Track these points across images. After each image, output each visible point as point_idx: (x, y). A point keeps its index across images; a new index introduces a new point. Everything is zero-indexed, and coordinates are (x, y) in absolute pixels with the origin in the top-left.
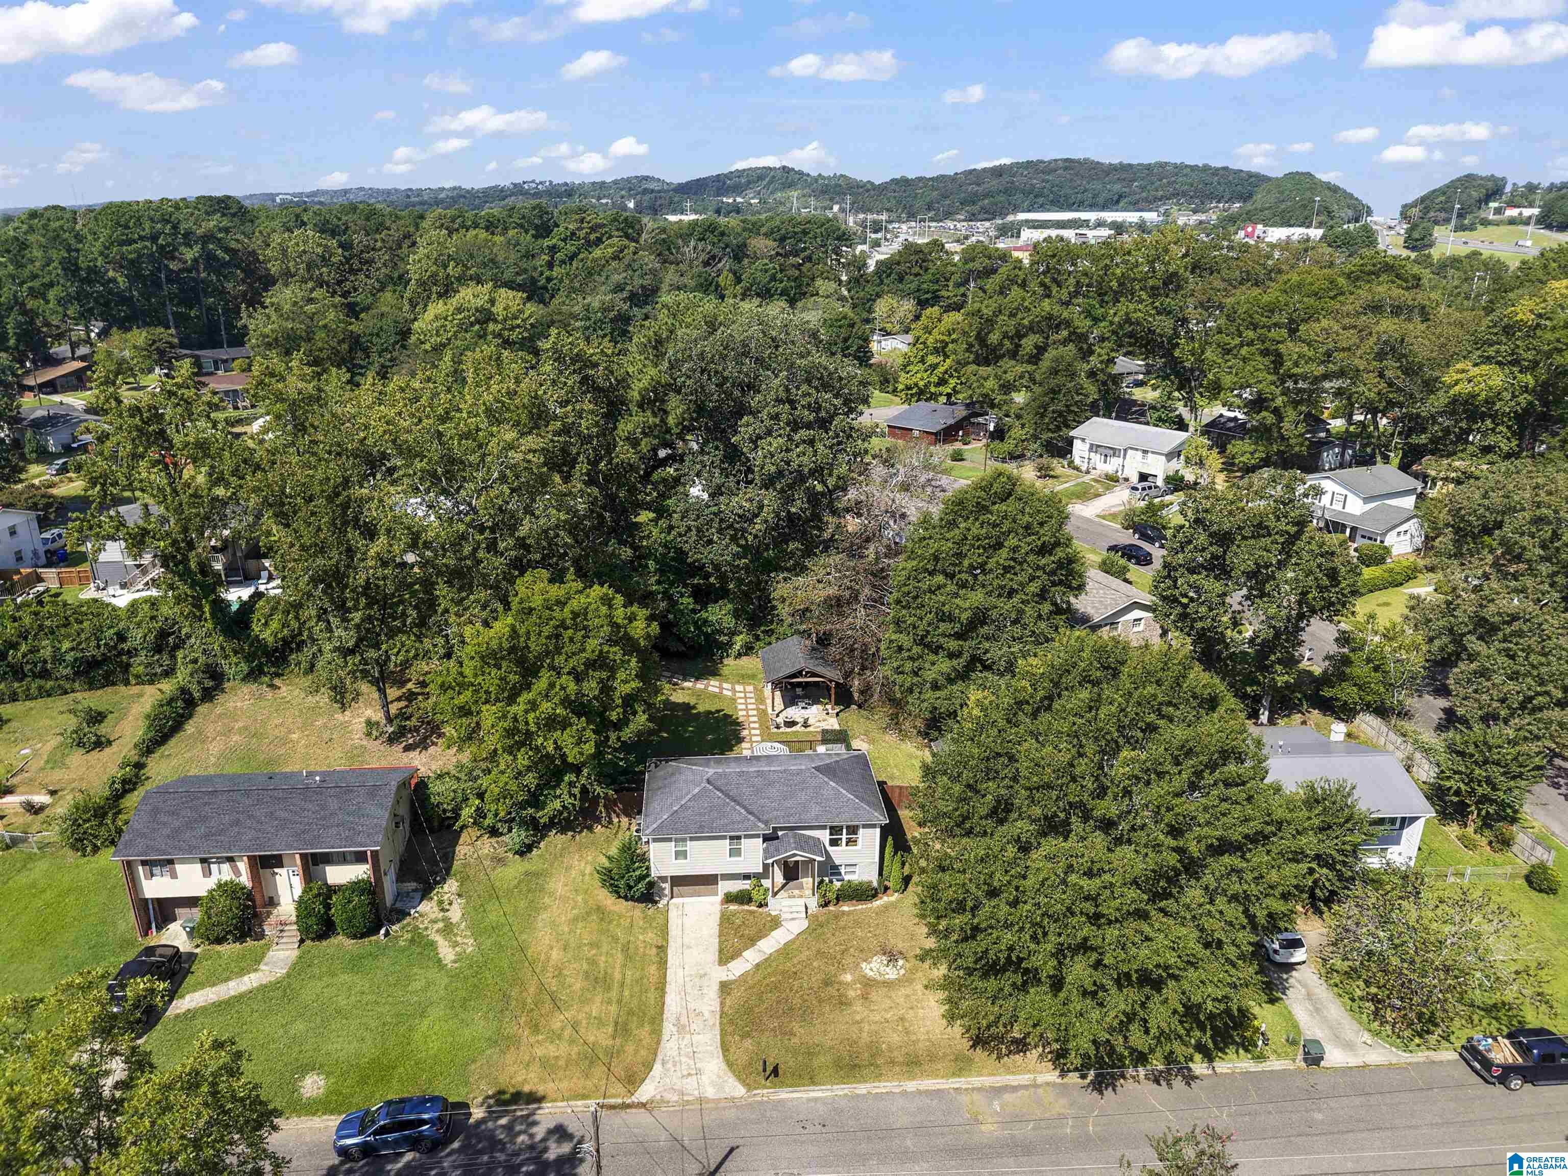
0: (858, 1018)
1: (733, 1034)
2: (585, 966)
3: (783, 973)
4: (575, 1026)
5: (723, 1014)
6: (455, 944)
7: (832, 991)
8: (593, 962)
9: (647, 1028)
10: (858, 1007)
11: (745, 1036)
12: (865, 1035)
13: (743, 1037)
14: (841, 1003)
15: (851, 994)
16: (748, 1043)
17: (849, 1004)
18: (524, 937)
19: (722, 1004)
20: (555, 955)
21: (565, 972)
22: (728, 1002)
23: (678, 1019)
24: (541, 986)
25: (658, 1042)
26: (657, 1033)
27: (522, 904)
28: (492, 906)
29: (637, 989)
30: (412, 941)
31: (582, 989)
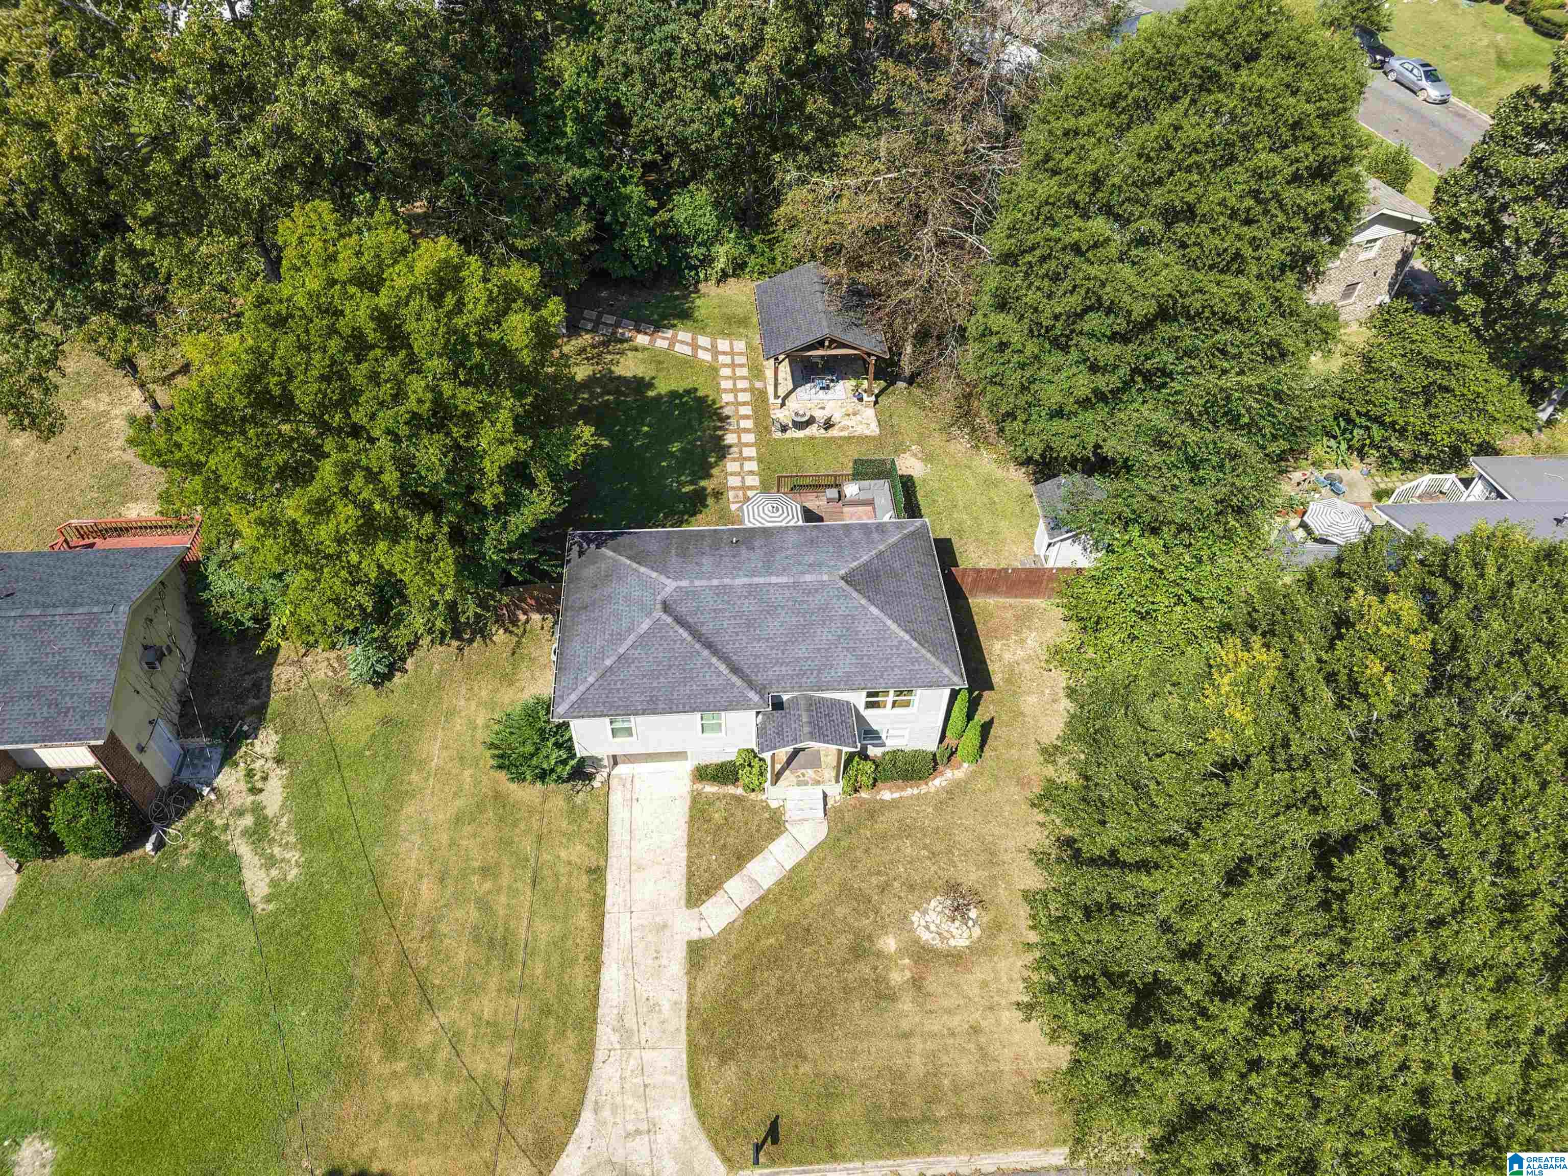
0: (905, 1025)
1: (707, 1050)
2: (474, 914)
3: (787, 927)
4: (455, 1040)
5: (692, 1011)
6: (270, 862)
7: (864, 969)
8: (485, 906)
9: (572, 1038)
10: (906, 1005)
11: (726, 1056)
12: (917, 1060)
13: (723, 1061)
14: (879, 996)
15: (897, 978)
16: (731, 1072)
17: (893, 998)
18: (378, 851)
19: (691, 987)
20: (427, 890)
21: (443, 928)
22: (700, 987)
23: (621, 1018)
24: (404, 958)
25: (588, 1068)
26: (587, 1047)
27: (377, 784)
28: (331, 786)
29: (555, 959)
30: (202, 856)
31: (469, 962)
